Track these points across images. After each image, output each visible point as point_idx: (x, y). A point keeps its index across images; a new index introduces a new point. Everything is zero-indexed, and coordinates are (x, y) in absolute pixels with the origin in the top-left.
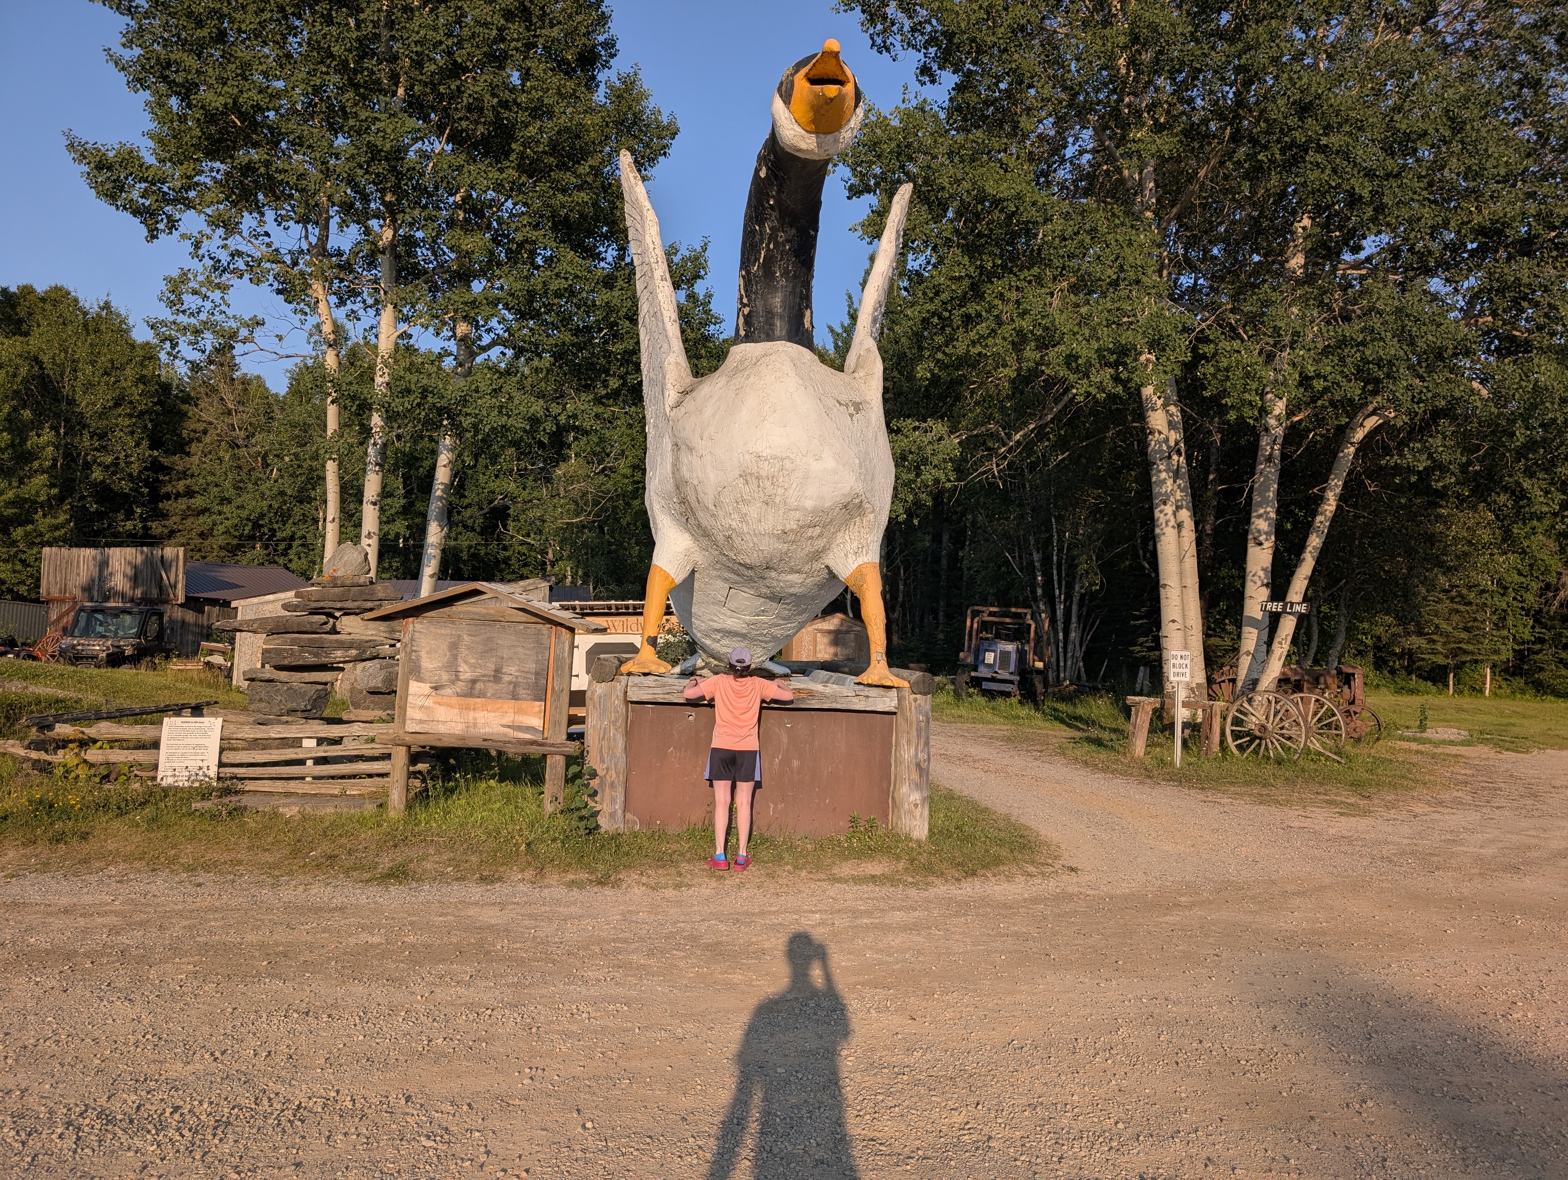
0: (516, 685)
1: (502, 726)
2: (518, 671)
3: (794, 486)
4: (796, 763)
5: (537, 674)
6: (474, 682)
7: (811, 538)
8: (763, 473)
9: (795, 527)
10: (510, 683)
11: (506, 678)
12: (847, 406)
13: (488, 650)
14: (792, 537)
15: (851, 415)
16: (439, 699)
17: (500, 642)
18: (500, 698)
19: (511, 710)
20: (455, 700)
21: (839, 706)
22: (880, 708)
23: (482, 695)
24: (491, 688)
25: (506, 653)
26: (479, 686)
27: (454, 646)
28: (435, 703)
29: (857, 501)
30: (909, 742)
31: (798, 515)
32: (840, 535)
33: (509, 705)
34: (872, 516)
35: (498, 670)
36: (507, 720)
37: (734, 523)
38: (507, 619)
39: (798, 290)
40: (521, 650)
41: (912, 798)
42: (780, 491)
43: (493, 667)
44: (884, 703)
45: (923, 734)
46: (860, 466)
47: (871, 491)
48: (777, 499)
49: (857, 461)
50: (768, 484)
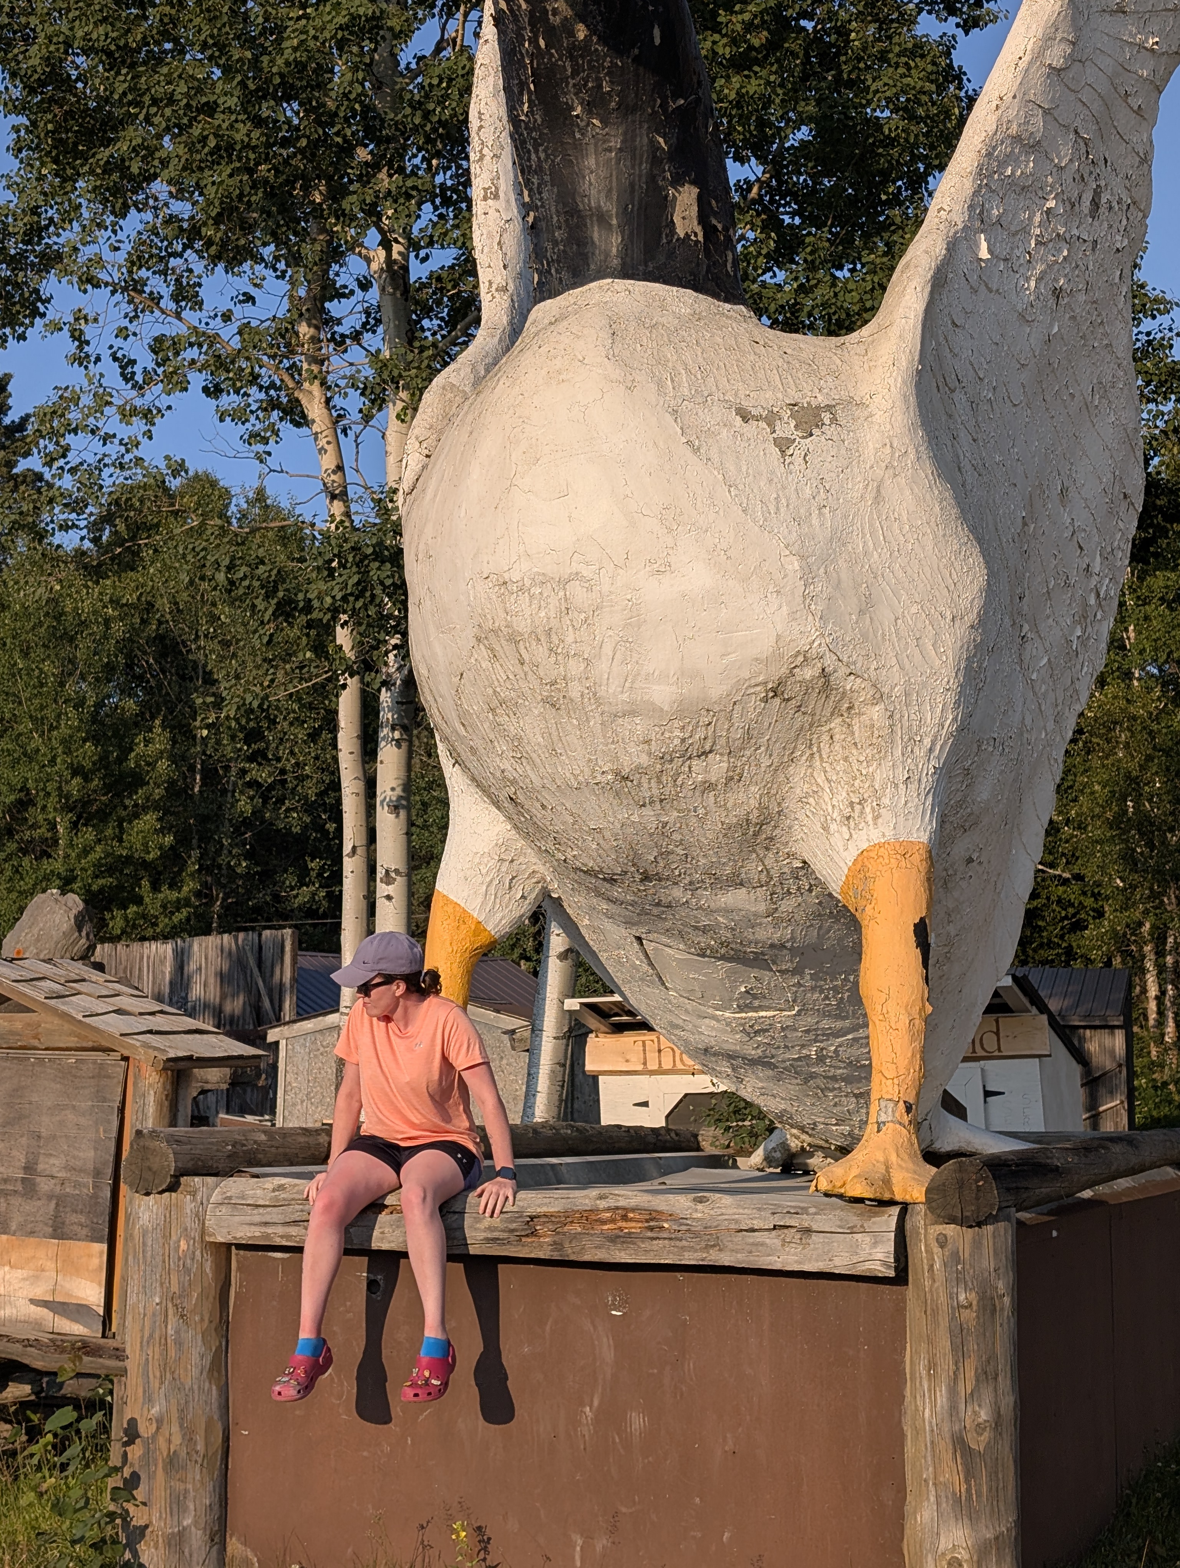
0: (60, 1201)
1: (32, 1301)
2: (67, 1168)
3: (608, 649)
4: (637, 1422)
5: (97, 1173)
7: (708, 787)
8: (522, 625)
9: (644, 760)
10: (50, 1197)
11: (45, 1186)
12: (771, 419)
13: (15, 1118)
14: (649, 789)
15: (783, 445)
17: (35, 1098)
18: (32, 1233)
19: (50, 1265)
21: (726, 1259)
22: (840, 1264)
24: (19, 1209)
25: (46, 1124)
29: (808, 673)
30: (932, 1365)
31: (640, 726)
32: (798, 771)
33: (43, 1250)
34: (876, 713)
35: (29, 1168)
36: (41, 1291)
37: (506, 765)
38: (46, 1041)
39: (642, 141)
40: (70, 1116)
41: (944, 1544)
42: (575, 668)
43: (20, 1158)
44: (854, 1249)
45: (972, 1345)
46: (808, 577)
47: (865, 637)
48: (575, 691)
49: (794, 565)
50: (541, 652)
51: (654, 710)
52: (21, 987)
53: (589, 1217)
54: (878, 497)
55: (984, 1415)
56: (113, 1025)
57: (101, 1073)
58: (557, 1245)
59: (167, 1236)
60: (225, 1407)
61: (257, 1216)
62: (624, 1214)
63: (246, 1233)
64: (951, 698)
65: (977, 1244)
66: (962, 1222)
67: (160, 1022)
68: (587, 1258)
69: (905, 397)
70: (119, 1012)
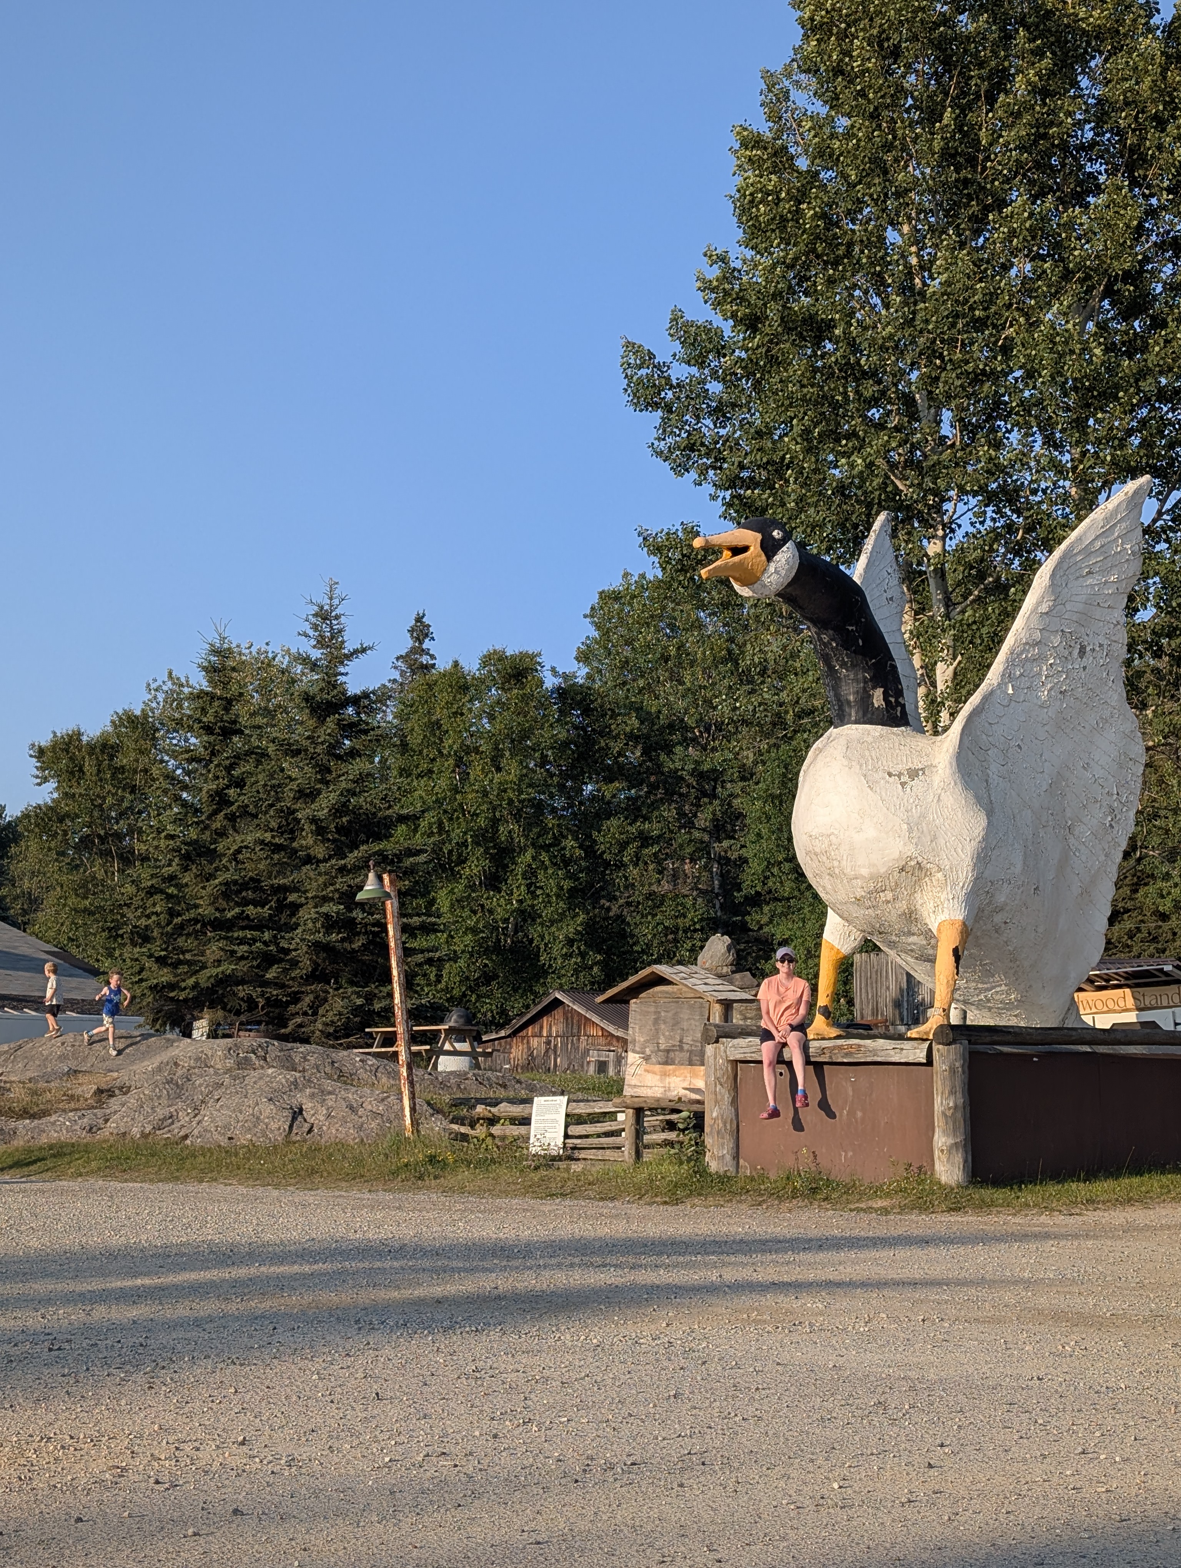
0: (691, 1052)
1: (683, 1088)
2: (691, 1040)
4: (859, 1114)
5: (700, 1040)
6: (668, 1051)
7: (888, 902)
8: (818, 850)
9: (863, 893)
10: (687, 1051)
11: (686, 1047)
12: (900, 775)
13: (676, 1023)
14: (868, 903)
15: (903, 784)
16: (648, 1067)
17: (682, 1016)
18: (682, 1064)
19: (689, 1075)
20: (658, 1068)
21: (879, 1059)
22: (911, 1059)
23: (673, 1063)
24: (678, 1056)
25: (685, 1025)
26: (672, 1055)
27: (656, 1021)
28: (646, 1071)
30: (940, 1089)
33: (686, 1070)
35: (681, 1041)
36: (686, 1085)
38: (684, 995)
40: (693, 1022)
41: (939, 1145)
43: (678, 1038)
44: (915, 1054)
45: (948, 1083)
46: (910, 830)
47: (933, 850)
48: (837, 872)
49: (905, 826)
50: (825, 858)
51: (863, 877)
52: (674, 976)
53: (840, 1047)
54: (939, 800)
55: (951, 1104)
56: (702, 988)
57: (702, 1006)
58: (831, 1057)
59: (715, 1058)
60: (737, 1115)
61: (742, 1051)
62: (851, 1046)
63: (739, 1057)
64: (970, 869)
65: (948, 1051)
66: (943, 1044)
67: (721, 988)
68: (840, 1060)
69: (951, 763)
70: (706, 984)
